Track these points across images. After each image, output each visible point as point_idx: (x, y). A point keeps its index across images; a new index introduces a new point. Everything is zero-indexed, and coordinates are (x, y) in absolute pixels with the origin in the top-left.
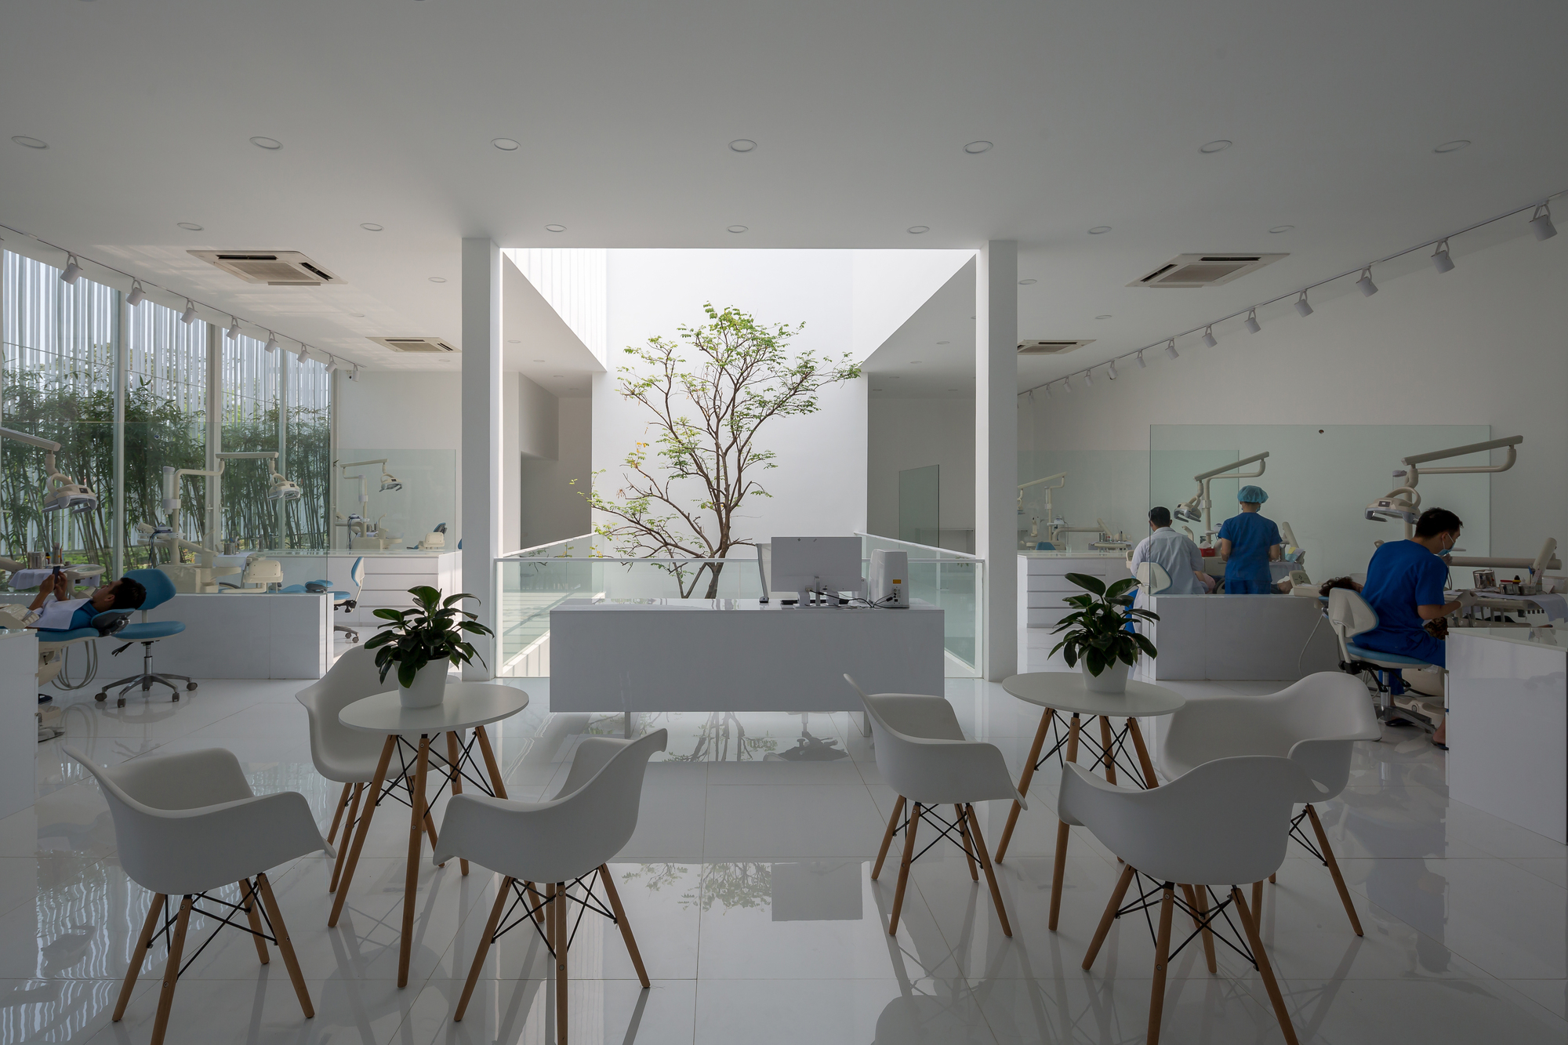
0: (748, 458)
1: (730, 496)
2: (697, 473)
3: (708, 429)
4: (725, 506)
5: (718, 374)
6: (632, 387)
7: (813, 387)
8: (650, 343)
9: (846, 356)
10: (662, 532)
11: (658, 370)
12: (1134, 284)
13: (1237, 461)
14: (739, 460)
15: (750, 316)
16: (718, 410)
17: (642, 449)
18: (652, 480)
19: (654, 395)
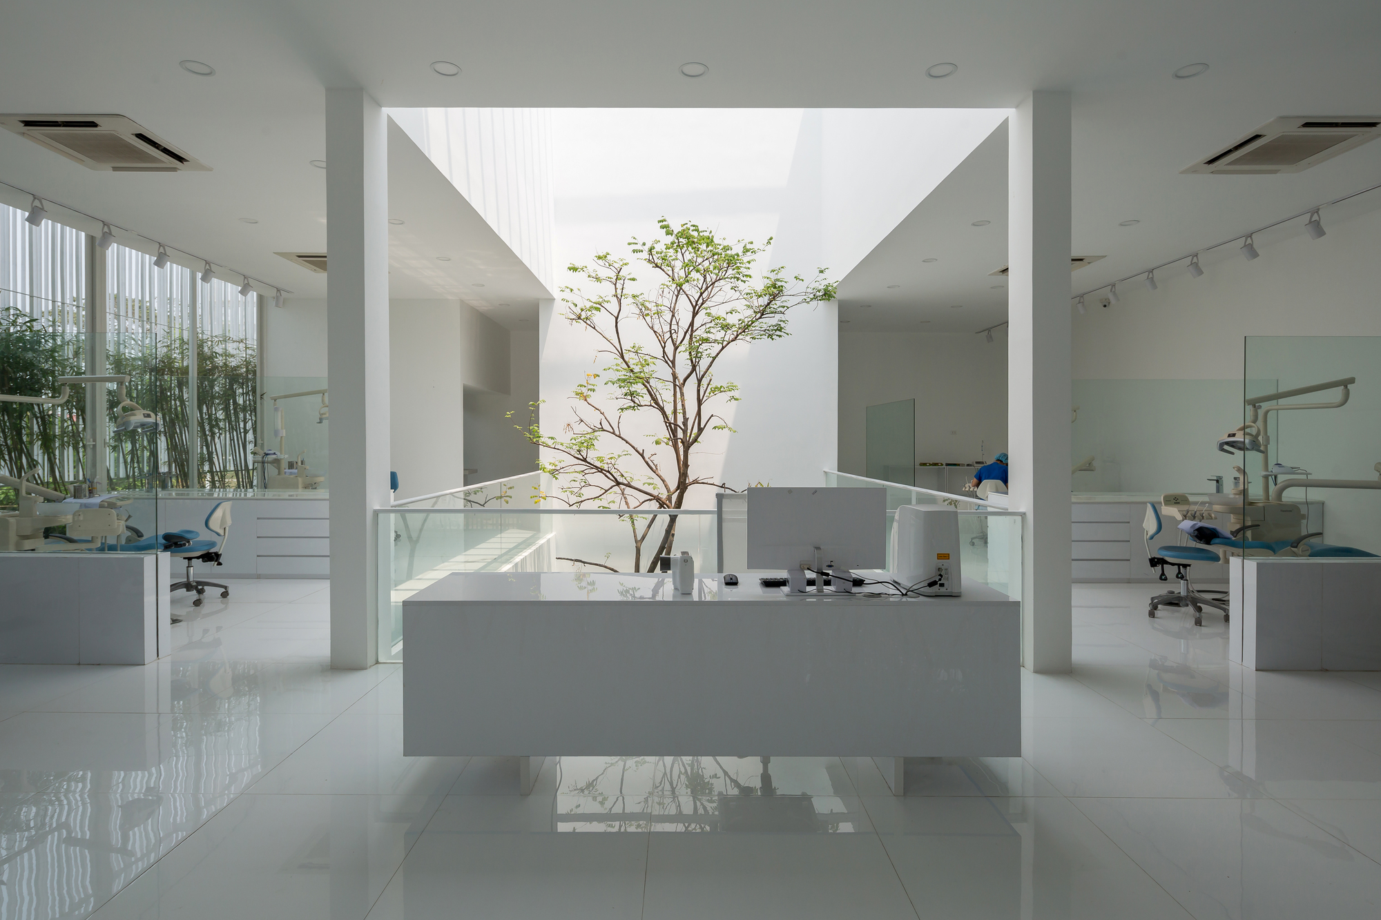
0: (709, 390)
1: (689, 431)
2: (651, 405)
3: (664, 357)
4: (682, 442)
5: (675, 297)
6: (578, 311)
7: (783, 310)
8: (598, 261)
9: (821, 272)
10: (613, 471)
11: (607, 290)
12: (1193, 170)
13: (1275, 392)
14: (698, 391)
15: (711, 232)
16: (674, 336)
17: (592, 381)
18: (603, 414)
19: (603, 320)
